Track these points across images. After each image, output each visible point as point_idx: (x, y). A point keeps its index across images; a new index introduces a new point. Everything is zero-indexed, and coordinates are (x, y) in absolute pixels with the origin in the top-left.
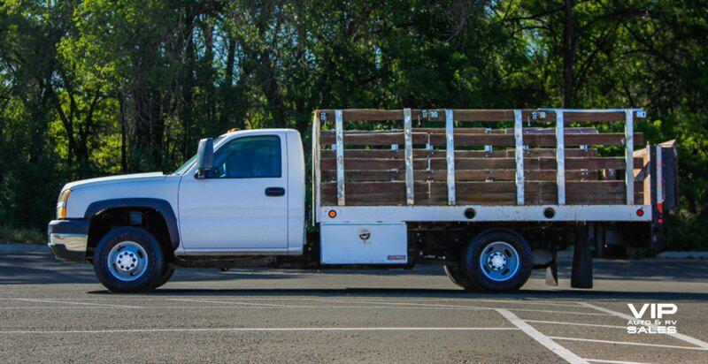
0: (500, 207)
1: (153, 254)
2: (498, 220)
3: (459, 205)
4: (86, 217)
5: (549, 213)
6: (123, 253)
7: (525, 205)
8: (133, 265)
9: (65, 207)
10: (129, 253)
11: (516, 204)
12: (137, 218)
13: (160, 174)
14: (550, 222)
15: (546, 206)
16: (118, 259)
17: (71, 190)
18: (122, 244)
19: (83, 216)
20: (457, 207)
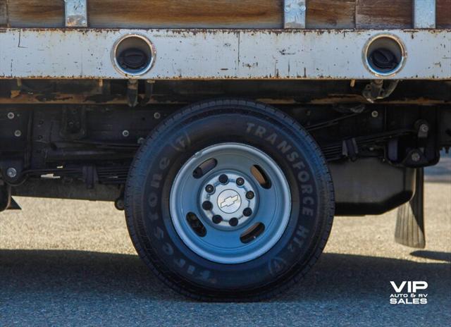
0: (230, 37)
2: (222, 75)
3: (99, 28)
5: (384, 55)
7: (308, 28)
11: (281, 28)
14: (387, 83)
15: (375, 34)
20: (92, 34)
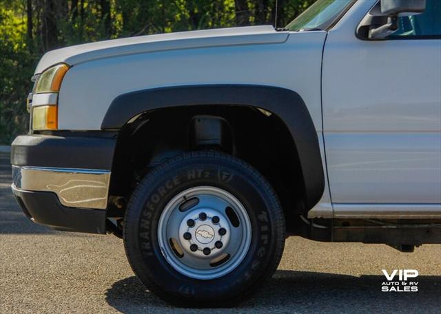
1: (263, 217)
4: (104, 129)
6: (194, 215)
8: (219, 244)
9: (55, 106)
10: (211, 214)
12: (209, 129)
13: (269, 30)
16: (184, 228)
17: (69, 65)
18: (188, 192)
19: (98, 127)
